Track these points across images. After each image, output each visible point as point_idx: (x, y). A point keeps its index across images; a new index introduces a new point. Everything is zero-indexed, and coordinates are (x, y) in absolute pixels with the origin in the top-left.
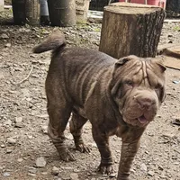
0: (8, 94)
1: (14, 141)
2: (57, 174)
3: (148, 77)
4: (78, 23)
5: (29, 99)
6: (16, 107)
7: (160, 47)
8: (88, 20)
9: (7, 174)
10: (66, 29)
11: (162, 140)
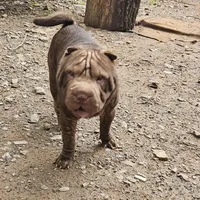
0: (6, 58)
1: (11, 99)
2: (48, 129)
5: (23, 63)
6: (12, 70)
9: (5, 128)
10: (55, 2)
11: (140, 101)
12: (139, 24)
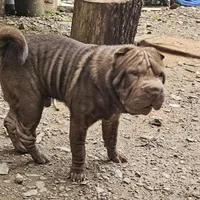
2: (20, 183)
3: (151, 66)
4: (47, 12)
7: (137, 39)
8: (58, 9)
10: (33, 19)
11: (139, 143)
12: (138, 45)
